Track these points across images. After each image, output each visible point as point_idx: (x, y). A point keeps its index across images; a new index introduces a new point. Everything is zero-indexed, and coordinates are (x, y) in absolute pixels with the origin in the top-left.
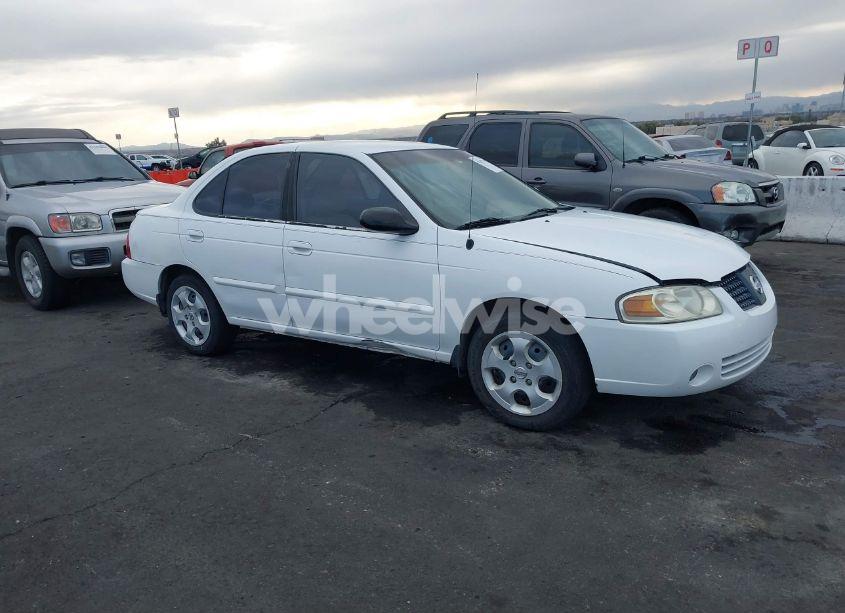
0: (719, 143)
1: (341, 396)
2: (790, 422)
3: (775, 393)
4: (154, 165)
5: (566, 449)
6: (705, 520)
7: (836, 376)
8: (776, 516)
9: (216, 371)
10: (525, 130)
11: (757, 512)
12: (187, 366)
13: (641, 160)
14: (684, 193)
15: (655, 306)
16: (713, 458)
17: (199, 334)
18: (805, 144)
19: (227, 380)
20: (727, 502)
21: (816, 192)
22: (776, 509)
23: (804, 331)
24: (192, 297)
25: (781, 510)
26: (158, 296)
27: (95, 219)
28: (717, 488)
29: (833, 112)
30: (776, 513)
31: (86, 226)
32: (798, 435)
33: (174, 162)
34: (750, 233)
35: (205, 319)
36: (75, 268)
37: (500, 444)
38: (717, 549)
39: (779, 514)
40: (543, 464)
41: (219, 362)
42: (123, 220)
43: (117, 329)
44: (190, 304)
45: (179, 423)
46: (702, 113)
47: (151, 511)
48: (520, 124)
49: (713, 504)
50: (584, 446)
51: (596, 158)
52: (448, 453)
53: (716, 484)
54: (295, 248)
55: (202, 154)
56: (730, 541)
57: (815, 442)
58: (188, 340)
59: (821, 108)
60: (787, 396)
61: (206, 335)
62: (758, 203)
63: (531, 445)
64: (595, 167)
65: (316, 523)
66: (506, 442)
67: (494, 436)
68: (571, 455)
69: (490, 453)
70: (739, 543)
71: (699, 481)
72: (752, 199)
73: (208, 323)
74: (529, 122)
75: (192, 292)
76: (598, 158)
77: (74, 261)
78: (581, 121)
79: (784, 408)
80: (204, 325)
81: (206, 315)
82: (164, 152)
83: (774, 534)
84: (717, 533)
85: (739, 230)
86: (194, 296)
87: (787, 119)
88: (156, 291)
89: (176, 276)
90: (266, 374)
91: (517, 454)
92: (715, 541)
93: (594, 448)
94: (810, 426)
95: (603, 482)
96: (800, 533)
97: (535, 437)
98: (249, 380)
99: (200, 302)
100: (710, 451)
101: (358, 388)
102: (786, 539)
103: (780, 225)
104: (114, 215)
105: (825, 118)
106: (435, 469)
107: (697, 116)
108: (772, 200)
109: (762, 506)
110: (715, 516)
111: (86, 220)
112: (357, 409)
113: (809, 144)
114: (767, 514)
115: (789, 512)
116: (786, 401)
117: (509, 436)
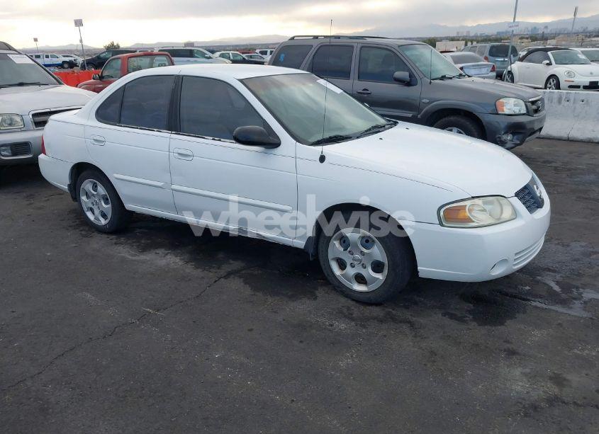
0: (486, 58)
1: (223, 272)
2: (564, 296)
3: (549, 270)
4: (64, 62)
5: (401, 322)
6: (513, 387)
7: (590, 255)
8: (565, 383)
9: (120, 248)
10: (356, 52)
11: (551, 378)
12: (98, 243)
13: (443, 78)
14: (473, 105)
15: (468, 214)
16: (511, 328)
17: (104, 216)
18: (548, 62)
19: (130, 257)
20: (528, 370)
21: (563, 101)
22: (564, 376)
23: (563, 215)
24: (95, 187)
25: (569, 377)
26: (69, 186)
27: (18, 119)
28: (518, 356)
29: (559, 34)
30: (565, 379)
31: (10, 125)
32: (571, 308)
33: (80, 60)
34: (521, 136)
35: (106, 202)
36: (3, 158)
37: (350, 317)
38: (526, 415)
39: (568, 380)
40: (385, 336)
41: (122, 240)
42: (40, 119)
43: (40, 208)
44: (95, 193)
45: (93, 298)
46: (468, 32)
47: (71, 386)
48: (352, 47)
49: (517, 372)
50: (414, 319)
51: (410, 76)
52: (311, 326)
53: (518, 354)
54: (179, 154)
55: (102, 56)
56: (535, 407)
57: (585, 314)
58: (96, 222)
59: (551, 31)
60: (559, 272)
61: (109, 216)
62: (528, 114)
63: (375, 318)
64: (409, 83)
65: (210, 396)
66: (354, 316)
67: (345, 310)
68: (405, 327)
69: (343, 326)
70: (542, 408)
71: (505, 351)
72: (524, 111)
73: (109, 206)
74: (359, 46)
75: (95, 183)
76: (411, 76)
77: (3, 153)
78: (399, 46)
79: (558, 283)
80: (107, 207)
81: (107, 199)
82: (71, 51)
83: (566, 400)
84: (523, 399)
85: (514, 134)
86: (96, 186)
87: (527, 38)
88: (68, 181)
89: (83, 171)
90: (161, 251)
91: (364, 327)
92: (524, 407)
93: (422, 321)
94: (580, 299)
95: (433, 353)
96: (585, 398)
97: (376, 311)
98: (148, 257)
99: (101, 190)
100: (508, 322)
101: (236, 265)
102: (575, 403)
103: (541, 129)
104: (34, 115)
105: (554, 38)
106: (301, 342)
107: (465, 34)
108: (536, 111)
109: (554, 373)
110: (520, 384)
111: (11, 120)
112: (236, 284)
113: (551, 62)
114: (558, 380)
115: (574, 378)
116: (558, 277)
117: (357, 310)
